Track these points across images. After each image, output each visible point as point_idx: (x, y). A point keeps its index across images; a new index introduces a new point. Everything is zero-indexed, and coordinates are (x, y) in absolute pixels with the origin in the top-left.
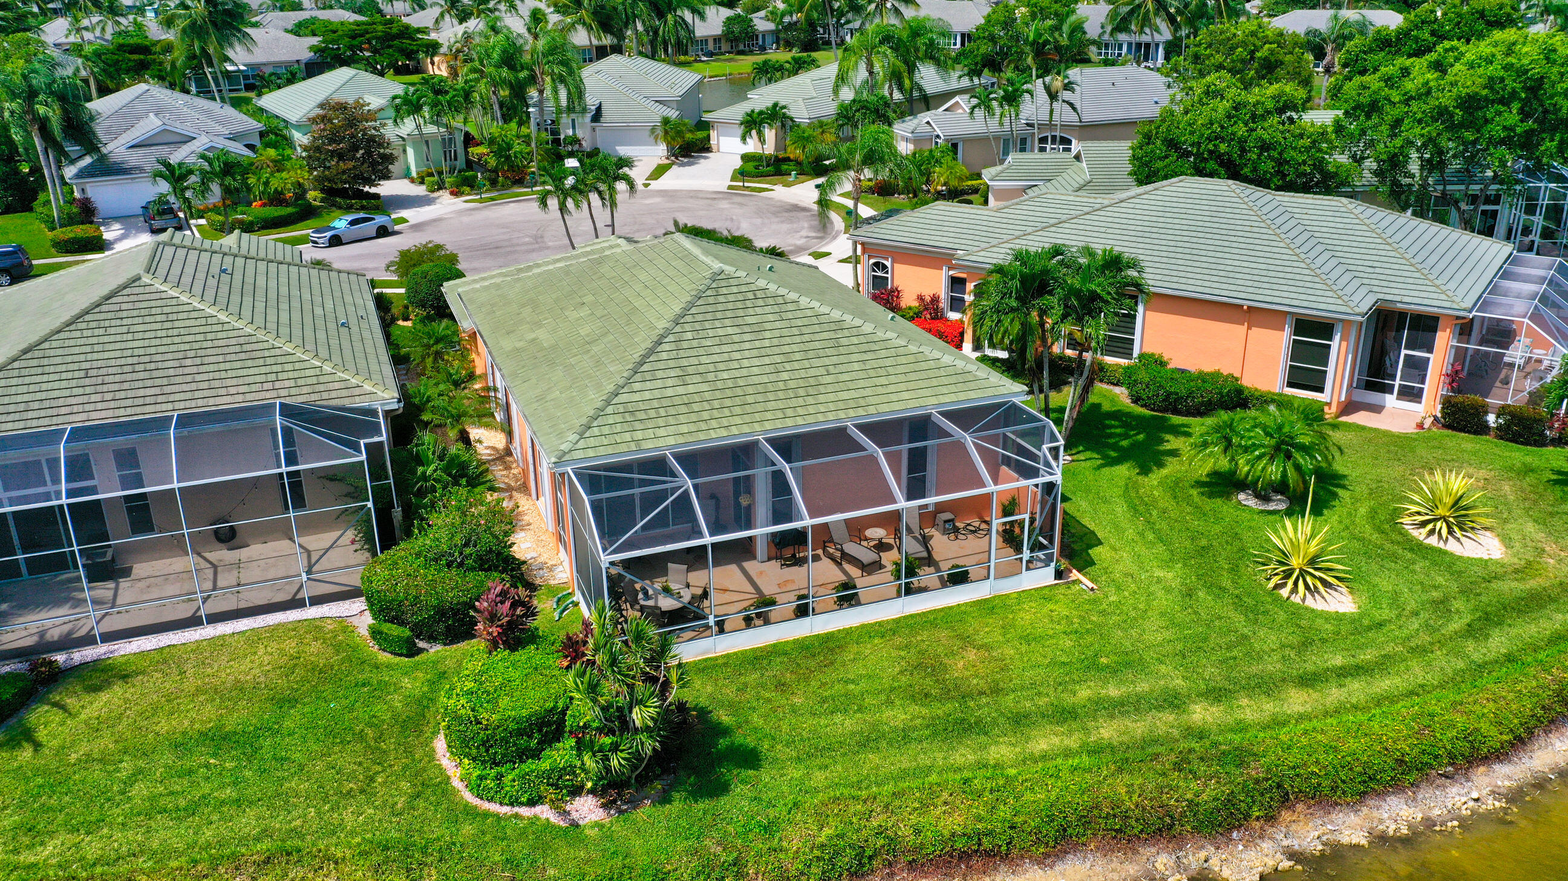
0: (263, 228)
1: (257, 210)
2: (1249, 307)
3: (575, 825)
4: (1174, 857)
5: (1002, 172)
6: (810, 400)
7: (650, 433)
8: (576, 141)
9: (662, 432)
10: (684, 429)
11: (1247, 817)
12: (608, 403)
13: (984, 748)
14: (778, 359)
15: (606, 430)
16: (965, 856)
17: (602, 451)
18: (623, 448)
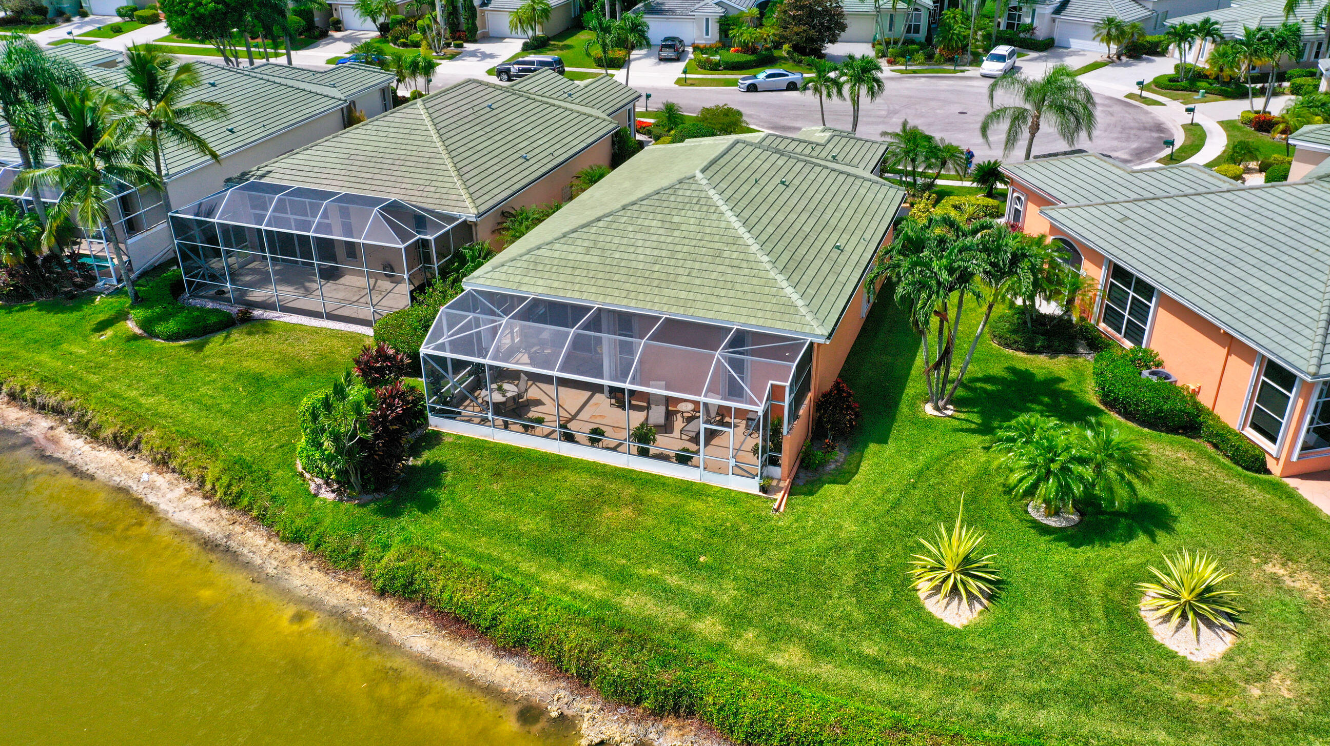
0: (725, 69)
1: (732, 55)
2: (1226, 333)
3: (316, 495)
4: (571, 698)
5: (1320, 129)
6: (656, 291)
7: (532, 281)
8: (1030, 28)
9: (541, 282)
10: (556, 284)
11: (638, 702)
12: (529, 252)
13: (545, 568)
14: (664, 254)
15: (511, 270)
16: (457, 620)
17: (496, 283)
18: (509, 285)
